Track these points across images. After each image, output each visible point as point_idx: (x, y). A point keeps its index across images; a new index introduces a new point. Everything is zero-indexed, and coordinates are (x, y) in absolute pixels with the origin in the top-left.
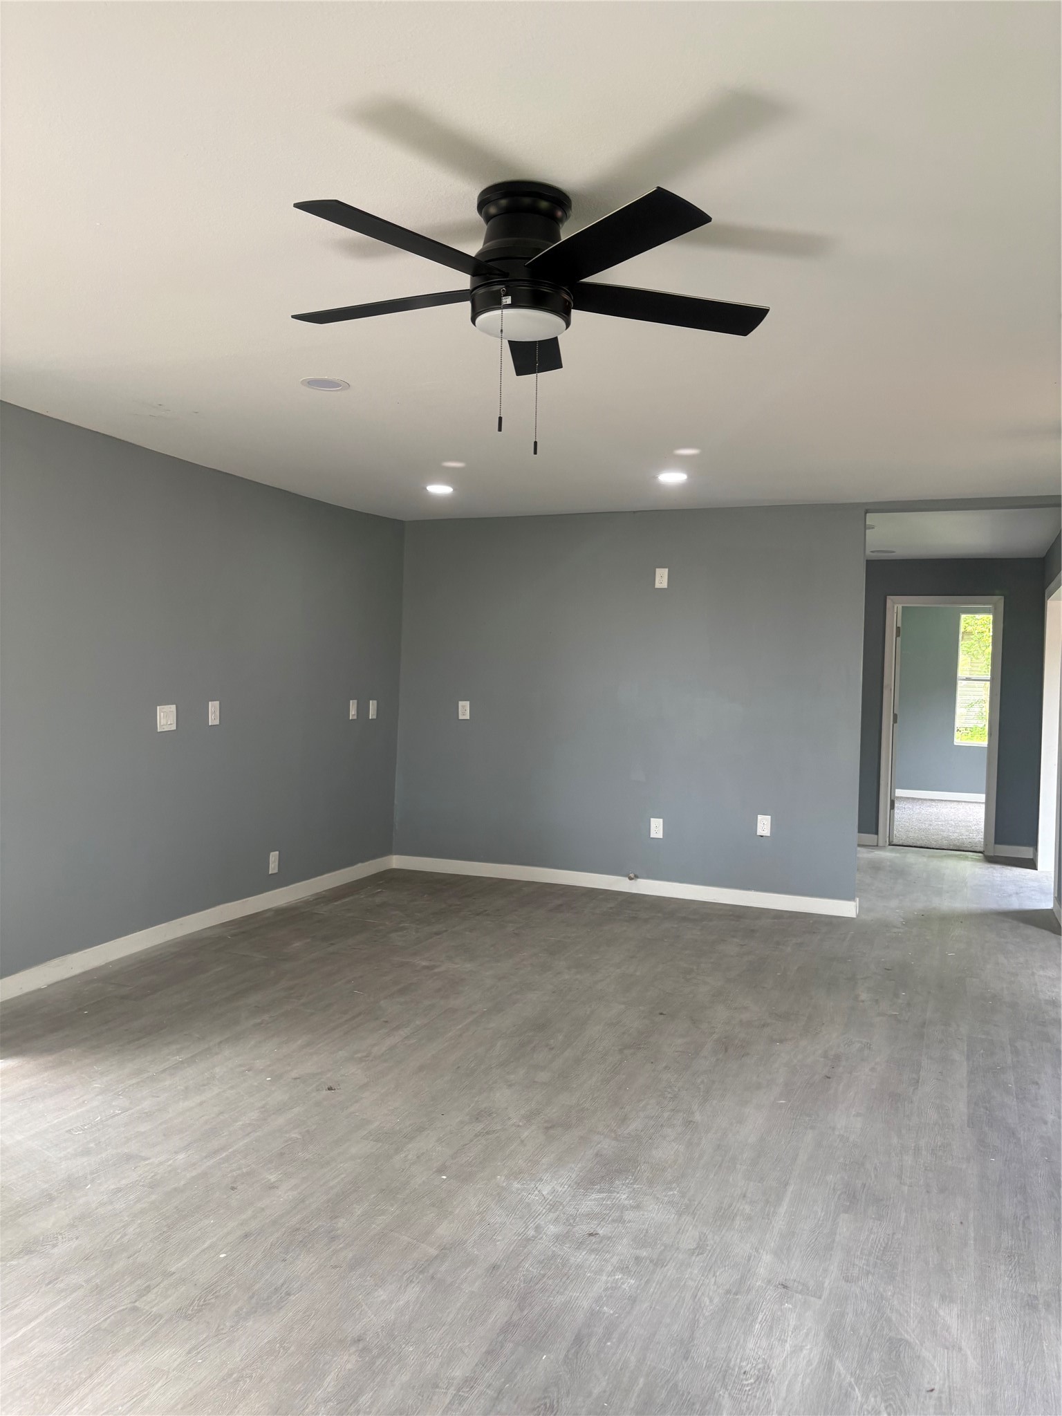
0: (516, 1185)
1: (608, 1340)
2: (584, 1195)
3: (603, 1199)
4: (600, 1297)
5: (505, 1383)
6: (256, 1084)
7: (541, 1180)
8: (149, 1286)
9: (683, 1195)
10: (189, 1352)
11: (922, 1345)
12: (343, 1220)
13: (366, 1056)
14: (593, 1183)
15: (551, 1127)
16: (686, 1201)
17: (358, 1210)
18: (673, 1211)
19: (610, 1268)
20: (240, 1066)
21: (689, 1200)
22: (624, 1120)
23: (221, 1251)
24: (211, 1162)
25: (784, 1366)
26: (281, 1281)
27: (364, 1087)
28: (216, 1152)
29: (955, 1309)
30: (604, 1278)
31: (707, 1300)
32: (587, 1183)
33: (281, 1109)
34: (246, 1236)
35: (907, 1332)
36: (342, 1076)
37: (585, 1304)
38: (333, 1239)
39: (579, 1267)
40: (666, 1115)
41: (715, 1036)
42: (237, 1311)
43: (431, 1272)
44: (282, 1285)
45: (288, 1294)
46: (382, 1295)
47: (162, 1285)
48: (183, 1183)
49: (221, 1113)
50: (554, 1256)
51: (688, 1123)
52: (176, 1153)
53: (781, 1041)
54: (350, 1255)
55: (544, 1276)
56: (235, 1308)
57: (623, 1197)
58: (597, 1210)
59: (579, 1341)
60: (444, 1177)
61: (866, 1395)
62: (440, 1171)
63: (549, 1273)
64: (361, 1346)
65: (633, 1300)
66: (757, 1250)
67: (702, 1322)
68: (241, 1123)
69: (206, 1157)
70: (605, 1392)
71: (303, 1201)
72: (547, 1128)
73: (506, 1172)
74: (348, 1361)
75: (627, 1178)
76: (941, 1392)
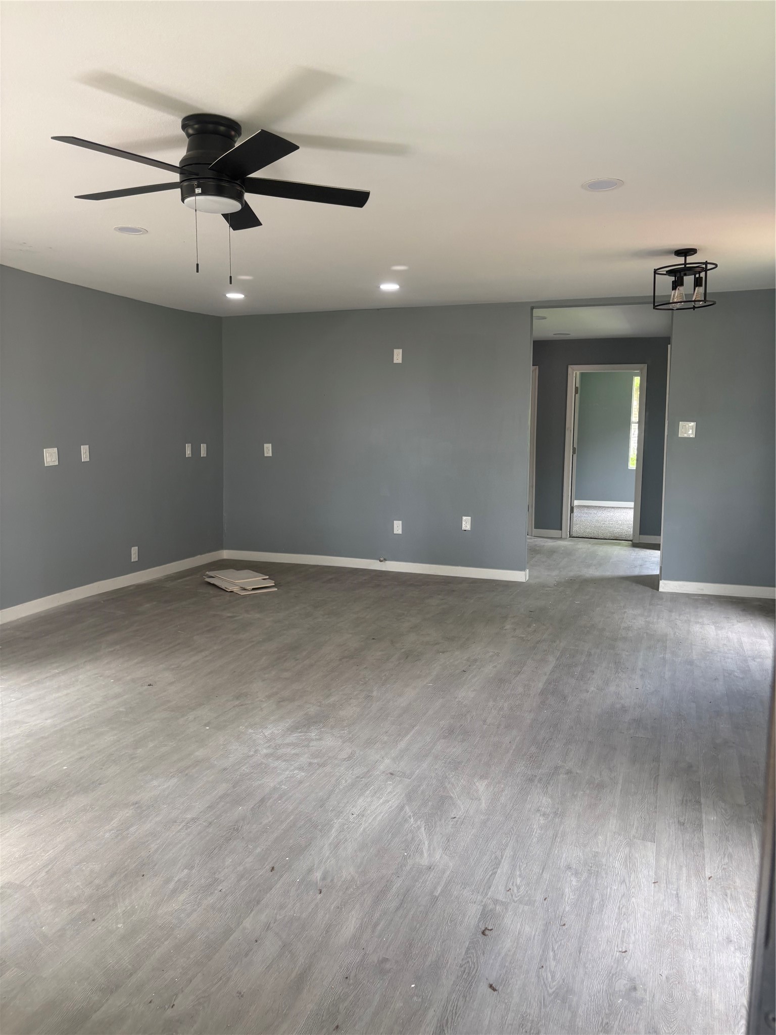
0: (250, 731)
1: (280, 800)
2: (290, 734)
3: (301, 736)
4: (282, 781)
5: (214, 820)
6: (103, 683)
7: (266, 728)
8: (18, 783)
9: (350, 732)
10: (36, 812)
11: (458, 798)
12: (140, 750)
13: (177, 667)
14: (297, 729)
15: (281, 701)
16: (351, 735)
17: (151, 745)
18: (341, 741)
19: (292, 768)
20: (96, 674)
21: (352, 735)
22: (328, 696)
23: (64, 766)
24: (67, 723)
25: (375, 809)
26: (97, 779)
27: (171, 684)
28: (71, 719)
29: (486, 782)
30: (287, 773)
31: (344, 781)
32: (294, 729)
33: (116, 696)
34: (81, 758)
35: (453, 793)
36: (158, 678)
37: (272, 785)
38: (132, 758)
39: (275, 768)
40: (355, 693)
41: (403, 650)
42: (69, 793)
43: (186, 772)
44: (98, 780)
45: (100, 784)
46: (155, 783)
47: (26, 782)
48: (47, 735)
49: (78, 699)
50: (262, 763)
51: (368, 697)
52: (46, 719)
53: (443, 652)
54: (141, 765)
55: (252, 773)
56: (67, 791)
57: (313, 734)
58: (294, 741)
59: (262, 801)
60: (208, 728)
61: (416, 821)
62: (206, 725)
63: (255, 772)
64: (137, 806)
65: (301, 782)
66: (382, 758)
67: (337, 790)
68: (89, 704)
69: (64, 721)
70: (270, 822)
71: (119, 741)
72: (279, 702)
73: (246, 724)
74: (128, 813)
75: (319, 726)
76: (459, 818)
